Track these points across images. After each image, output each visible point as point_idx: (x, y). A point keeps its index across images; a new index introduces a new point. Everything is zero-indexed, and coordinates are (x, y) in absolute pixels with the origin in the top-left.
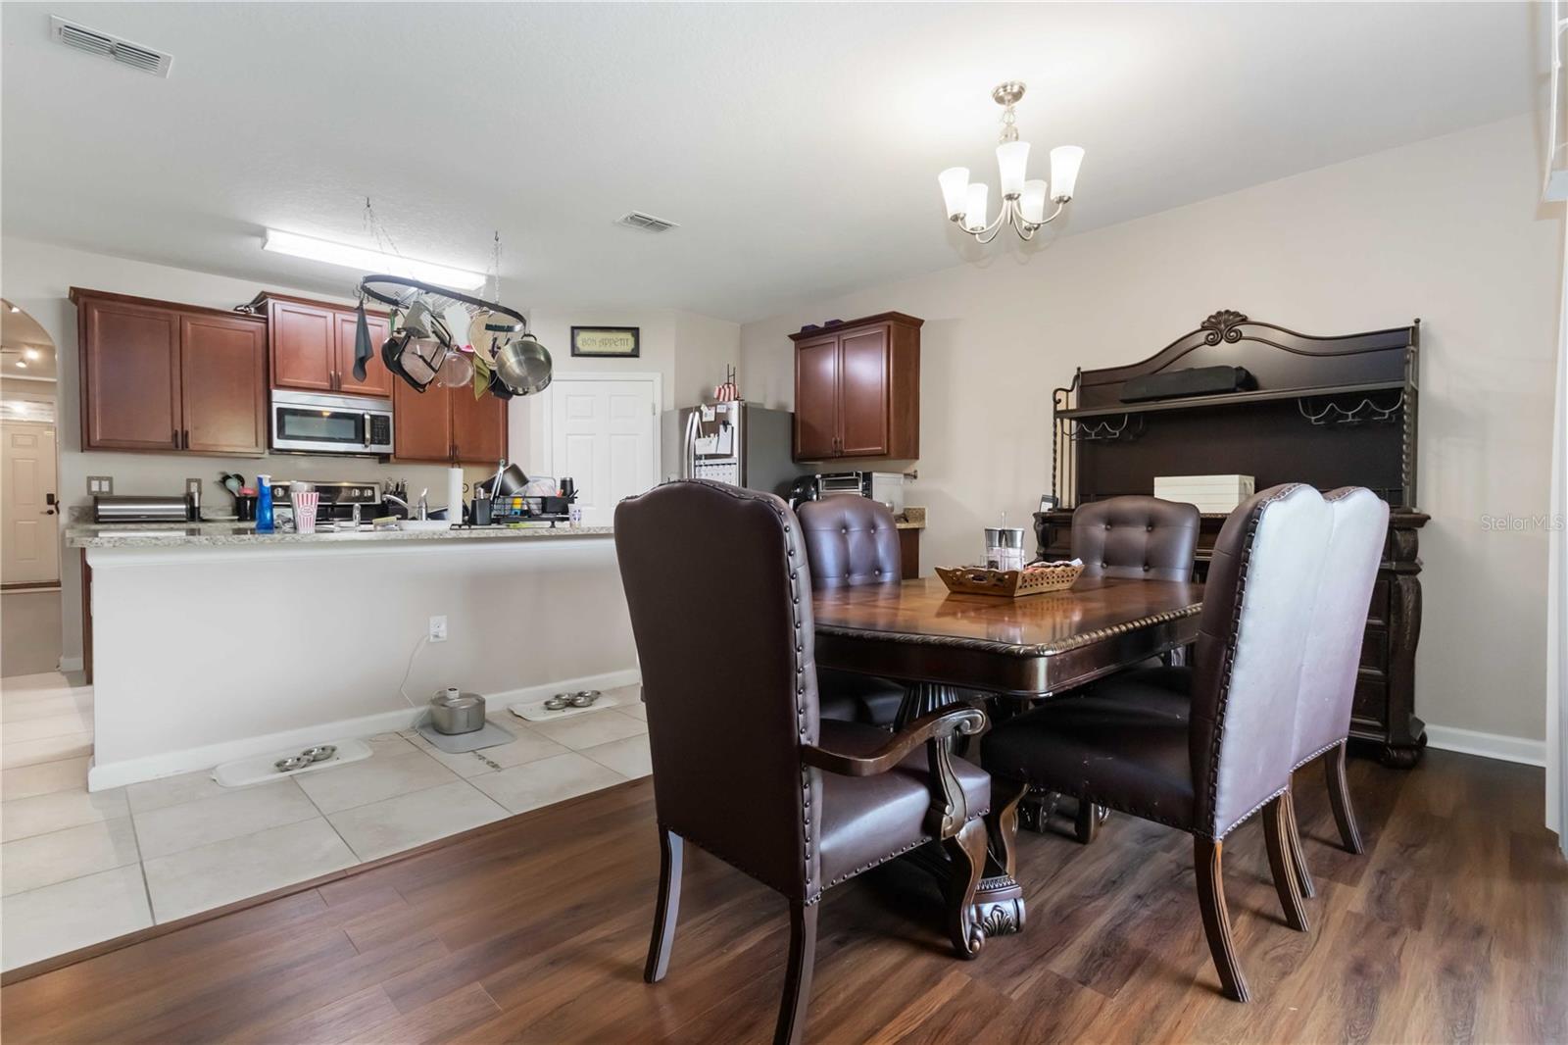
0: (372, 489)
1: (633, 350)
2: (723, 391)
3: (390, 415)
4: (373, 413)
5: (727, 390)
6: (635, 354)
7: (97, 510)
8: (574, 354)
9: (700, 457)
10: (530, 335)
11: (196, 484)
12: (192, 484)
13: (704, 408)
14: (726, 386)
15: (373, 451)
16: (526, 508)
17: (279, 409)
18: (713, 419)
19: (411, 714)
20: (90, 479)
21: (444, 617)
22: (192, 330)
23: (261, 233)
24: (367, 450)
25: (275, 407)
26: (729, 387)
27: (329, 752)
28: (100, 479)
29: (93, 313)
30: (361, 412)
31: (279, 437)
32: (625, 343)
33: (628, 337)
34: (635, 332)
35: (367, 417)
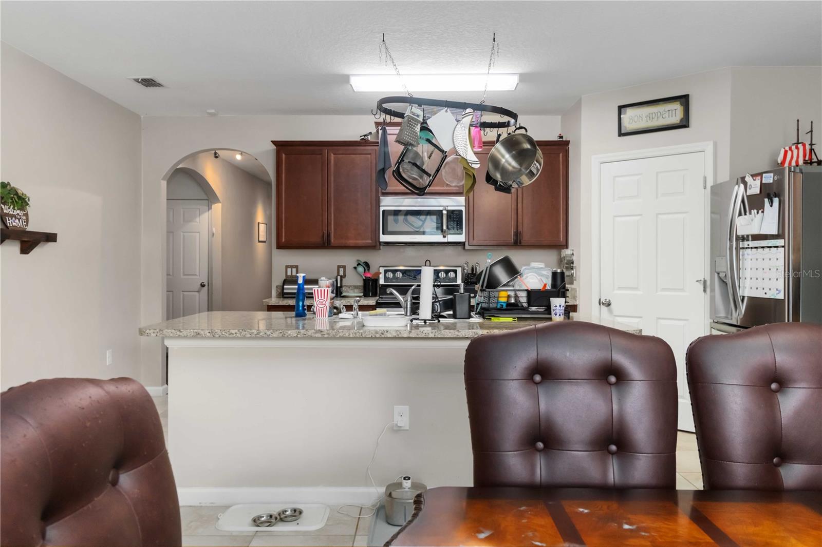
0: (455, 272)
1: (681, 120)
2: (789, 153)
3: (463, 209)
4: (450, 208)
5: (795, 152)
6: (684, 124)
7: (283, 289)
8: (621, 134)
9: (744, 238)
10: (521, 128)
11: (342, 269)
12: (340, 269)
13: (749, 179)
14: (794, 148)
15: (450, 240)
16: (513, 301)
17: (384, 211)
18: (758, 192)
19: (374, 493)
20: (287, 267)
21: (407, 407)
22: (334, 158)
23: (346, 79)
24: (445, 240)
25: (382, 209)
26: (797, 148)
27: (297, 513)
28: (292, 267)
29: (282, 155)
30: (441, 208)
31: (383, 234)
32: (674, 113)
33: (677, 107)
34: (684, 100)
35: (445, 212)
